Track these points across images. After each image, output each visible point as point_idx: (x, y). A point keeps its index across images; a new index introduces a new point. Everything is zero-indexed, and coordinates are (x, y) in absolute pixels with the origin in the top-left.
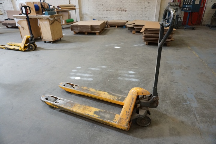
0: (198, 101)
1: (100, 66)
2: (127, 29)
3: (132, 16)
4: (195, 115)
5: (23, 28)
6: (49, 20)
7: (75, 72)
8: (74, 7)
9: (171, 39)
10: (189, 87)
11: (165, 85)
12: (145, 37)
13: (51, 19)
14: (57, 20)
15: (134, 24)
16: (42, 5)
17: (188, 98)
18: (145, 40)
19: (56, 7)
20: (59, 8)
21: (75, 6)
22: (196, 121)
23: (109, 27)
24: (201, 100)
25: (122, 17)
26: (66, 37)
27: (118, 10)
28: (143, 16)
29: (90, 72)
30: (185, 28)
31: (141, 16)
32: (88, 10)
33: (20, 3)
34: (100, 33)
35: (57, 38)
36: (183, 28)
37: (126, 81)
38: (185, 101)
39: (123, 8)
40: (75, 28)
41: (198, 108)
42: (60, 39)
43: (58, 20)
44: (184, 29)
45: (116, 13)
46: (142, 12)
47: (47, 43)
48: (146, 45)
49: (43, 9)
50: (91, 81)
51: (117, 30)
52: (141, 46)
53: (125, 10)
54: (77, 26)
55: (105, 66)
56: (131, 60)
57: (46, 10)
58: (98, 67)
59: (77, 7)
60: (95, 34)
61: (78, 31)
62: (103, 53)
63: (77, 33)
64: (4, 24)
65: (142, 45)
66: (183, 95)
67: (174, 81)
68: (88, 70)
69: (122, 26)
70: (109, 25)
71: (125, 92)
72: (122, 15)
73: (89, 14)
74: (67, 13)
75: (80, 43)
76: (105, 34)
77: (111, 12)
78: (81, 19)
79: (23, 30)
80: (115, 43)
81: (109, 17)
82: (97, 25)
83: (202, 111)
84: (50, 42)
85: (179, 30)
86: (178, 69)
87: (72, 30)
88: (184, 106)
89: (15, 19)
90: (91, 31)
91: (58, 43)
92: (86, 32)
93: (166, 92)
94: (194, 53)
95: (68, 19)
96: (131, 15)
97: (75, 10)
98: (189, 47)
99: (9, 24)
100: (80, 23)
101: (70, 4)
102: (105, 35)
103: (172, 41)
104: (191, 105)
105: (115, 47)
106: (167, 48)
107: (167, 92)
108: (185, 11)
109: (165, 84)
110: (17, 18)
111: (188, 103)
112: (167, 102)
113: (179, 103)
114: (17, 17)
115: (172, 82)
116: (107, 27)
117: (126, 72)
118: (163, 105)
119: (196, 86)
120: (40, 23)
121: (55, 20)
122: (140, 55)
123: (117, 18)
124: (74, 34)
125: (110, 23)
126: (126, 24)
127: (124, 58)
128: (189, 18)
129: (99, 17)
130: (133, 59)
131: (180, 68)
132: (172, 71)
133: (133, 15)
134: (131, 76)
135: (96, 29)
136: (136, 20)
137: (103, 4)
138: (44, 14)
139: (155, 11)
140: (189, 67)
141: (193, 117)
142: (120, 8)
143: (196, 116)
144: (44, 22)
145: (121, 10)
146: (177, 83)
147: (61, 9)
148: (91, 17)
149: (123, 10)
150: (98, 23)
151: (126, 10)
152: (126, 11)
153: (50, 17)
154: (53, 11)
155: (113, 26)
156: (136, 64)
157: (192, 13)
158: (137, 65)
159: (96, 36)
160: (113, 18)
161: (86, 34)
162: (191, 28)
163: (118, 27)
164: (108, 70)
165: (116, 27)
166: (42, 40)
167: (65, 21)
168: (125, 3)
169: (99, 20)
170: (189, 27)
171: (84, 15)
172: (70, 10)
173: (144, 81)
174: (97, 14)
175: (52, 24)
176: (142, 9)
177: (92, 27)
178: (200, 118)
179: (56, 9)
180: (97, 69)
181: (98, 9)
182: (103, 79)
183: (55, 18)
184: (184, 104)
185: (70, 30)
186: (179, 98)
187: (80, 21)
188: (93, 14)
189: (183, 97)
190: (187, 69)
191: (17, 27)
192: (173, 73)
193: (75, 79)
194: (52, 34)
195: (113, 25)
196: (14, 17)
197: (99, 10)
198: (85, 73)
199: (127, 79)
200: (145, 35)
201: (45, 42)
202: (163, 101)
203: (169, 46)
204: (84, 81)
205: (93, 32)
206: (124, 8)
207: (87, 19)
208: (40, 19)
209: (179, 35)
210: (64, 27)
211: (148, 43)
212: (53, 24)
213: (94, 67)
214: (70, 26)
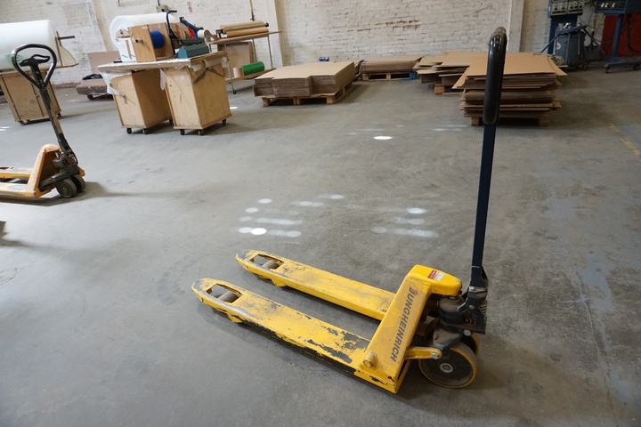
0: (616, 294)
1: (325, 196)
2: (419, 81)
3: (437, 39)
4: (600, 338)
5: (124, 97)
6: (190, 70)
7: (252, 215)
8: (264, 28)
9: (551, 105)
10: (591, 252)
11: (515, 247)
12: (468, 101)
13: (196, 69)
14: (212, 70)
15: (441, 63)
16: (171, 31)
17: (583, 285)
18: (469, 111)
19: (214, 33)
20: (223, 36)
21: (267, 25)
22: (599, 353)
23: (367, 78)
24: (627, 291)
25: (406, 46)
26: (239, 114)
27: (392, 25)
28: (470, 38)
29: (296, 213)
30: (606, 66)
31: (465, 38)
32: (306, 32)
33: (118, 29)
34: (339, 98)
35: (213, 119)
36: (601, 67)
37: (397, 236)
38: (573, 293)
39: (409, 19)
40: (265, 89)
41: (612, 315)
42: (224, 121)
43: (216, 69)
44: (604, 71)
45: (388, 35)
46: (468, 25)
47: (188, 134)
48: (473, 125)
49: (176, 42)
50: (293, 239)
51: (390, 86)
52: (457, 132)
53: (413, 24)
54: (270, 82)
55: (340, 194)
56: (419, 173)
57: (180, 44)
58: (320, 196)
59: (273, 27)
60: (322, 101)
61: (274, 97)
62: (339, 156)
63: (271, 103)
64: (82, 91)
65: (459, 127)
66: (568, 275)
67: (547, 234)
68: (293, 207)
69: (403, 73)
70: (367, 73)
71: (390, 267)
72: (404, 41)
73: (309, 44)
74: (248, 46)
75: (276, 130)
76: (351, 101)
77: (371, 35)
78: (287, 60)
79: (126, 102)
80: (379, 126)
81: (368, 48)
82: (329, 76)
83: (624, 325)
84: (195, 132)
85: (587, 72)
86: (566, 196)
87: (257, 94)
88: (566, 310)
89: (105, 75)
90: (313, 94)
91: (216, 134)
92: (296, 97)
93: (515, 267)
94: (628, 143)
95: (248, 63)
96: (433, 38)
97: (267, 35)
98: (613, 127)
99: (93, 89)
100: (281, 73)
101: (253, 19)
102: (352, 104)
103: (554, 109)
104: (592, 306)
105: (376, 138)
106: (537, 132)
107: (517, 267)
108: (607, 12)
109: (517, 242)
110: (108, 72)
111: (583, 298)
112: (515, 295)
113: (553, 299)
114: (108, 70)
115: (539, 235)
116: (362, 80)
117: (400, 210)
118: (501, 306)
119: (618, 249)
120: (167, 80)
121: (207, 69)
122: (450, 156)
123: (391, 51)
124: (265, 106)
125: (368, 67)
126: (415, 67)
127: (401, 169)
128: (620, 34)
129: (339, 50)
130: (426, 170)
131: (573, 194)
132: (543, 203)
133: (440, 39)
134: (412, 221)
135: (326, 88)
136: (446, 54)
137: (349, 11)
138: (176, 56)
139: (509, 20)
140: (601, 188)
141: (591, 342)
142: (399, 20)
143: (604, 339)
144: (176, 78)
145: (402, 24)
146: (553, 238)
147: (228, 37)
148: (315, 53)
149: (408, 24)
150: (332, 69)
151: (417, 23)
152: (416, 27)
153: (193, 62)
154: (200, 46)
155: (377, 74)
156: (433, 185)
157: (629, 16)
158: (436, 187)
159: (325, 108)
160: (378, 52)
161: (297, 105)
162: (630, 64)
163: (393, 77)
164: (348, 206)
165: (389, 77)
166: (175, 128)
167: (240, 70)
168: (415, 4)
169: (337, 59)
170: (622, 60)
171: (295, 50)
172: (253, 38)
173: (452, 234)
174: (332, 43)
175: (197, 80)
176: (466, 18)
177: (314, 82)
178: (616, 347)
179: (215, 37)
180: (316, 204)
181: (334, 27)
182: (330, 230)
183: (207, 63)
184: (570, 301)
185: (252, 94)
186: (556, 283)
187: (284, 65)
188: (320, 43)
189: (568, 281)
190: (594, 194)
191: (110, 97)
192: (546, 208)
193: (250, 234)
194: (199, 108)
195: (379, 72)
196: (102, 70)
197: (336, 30)
198: (281, 217)
199: (400, 232)
200: (467, 97)
201: (182, 132)
202: (503, 293)
203: (545, 126)
204: (277, 238)
205: (315, 96)
206: (412, 19)
207: (302, 60)
208: (166, 69)
209: (584, 91)
210: (237, 86)
211: (477, 122)
212: (200, 81)
213: (310, 199)
214: (252, 83)
